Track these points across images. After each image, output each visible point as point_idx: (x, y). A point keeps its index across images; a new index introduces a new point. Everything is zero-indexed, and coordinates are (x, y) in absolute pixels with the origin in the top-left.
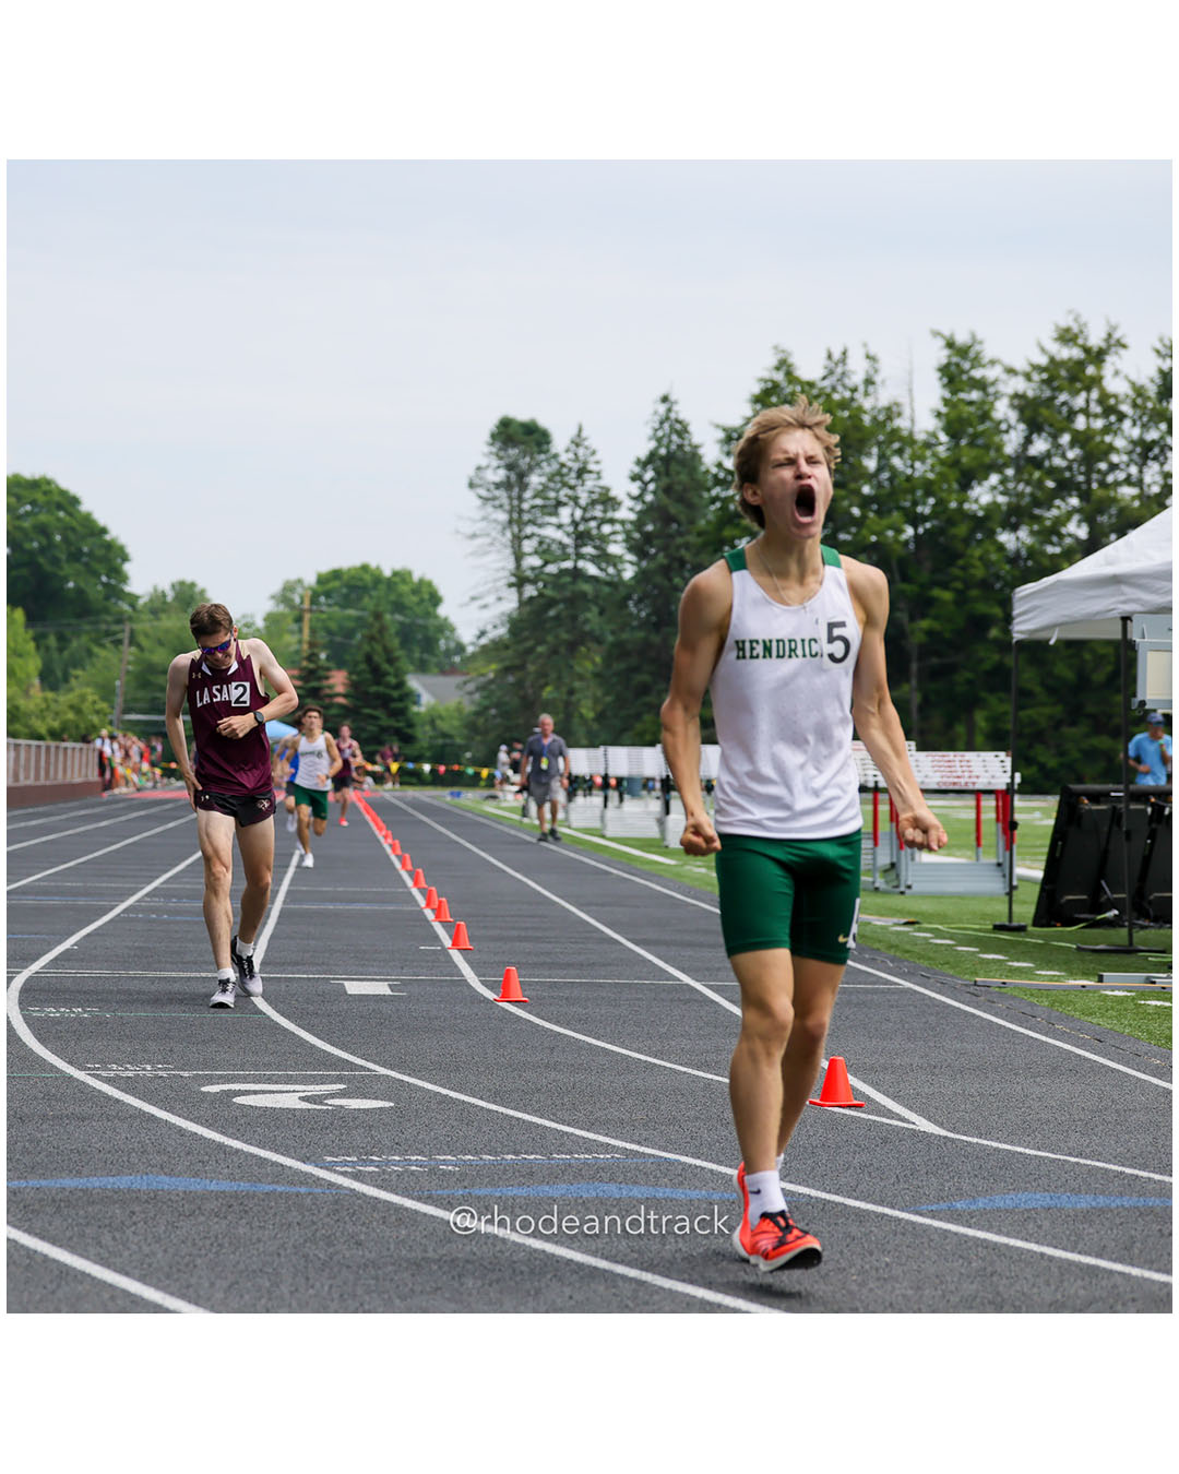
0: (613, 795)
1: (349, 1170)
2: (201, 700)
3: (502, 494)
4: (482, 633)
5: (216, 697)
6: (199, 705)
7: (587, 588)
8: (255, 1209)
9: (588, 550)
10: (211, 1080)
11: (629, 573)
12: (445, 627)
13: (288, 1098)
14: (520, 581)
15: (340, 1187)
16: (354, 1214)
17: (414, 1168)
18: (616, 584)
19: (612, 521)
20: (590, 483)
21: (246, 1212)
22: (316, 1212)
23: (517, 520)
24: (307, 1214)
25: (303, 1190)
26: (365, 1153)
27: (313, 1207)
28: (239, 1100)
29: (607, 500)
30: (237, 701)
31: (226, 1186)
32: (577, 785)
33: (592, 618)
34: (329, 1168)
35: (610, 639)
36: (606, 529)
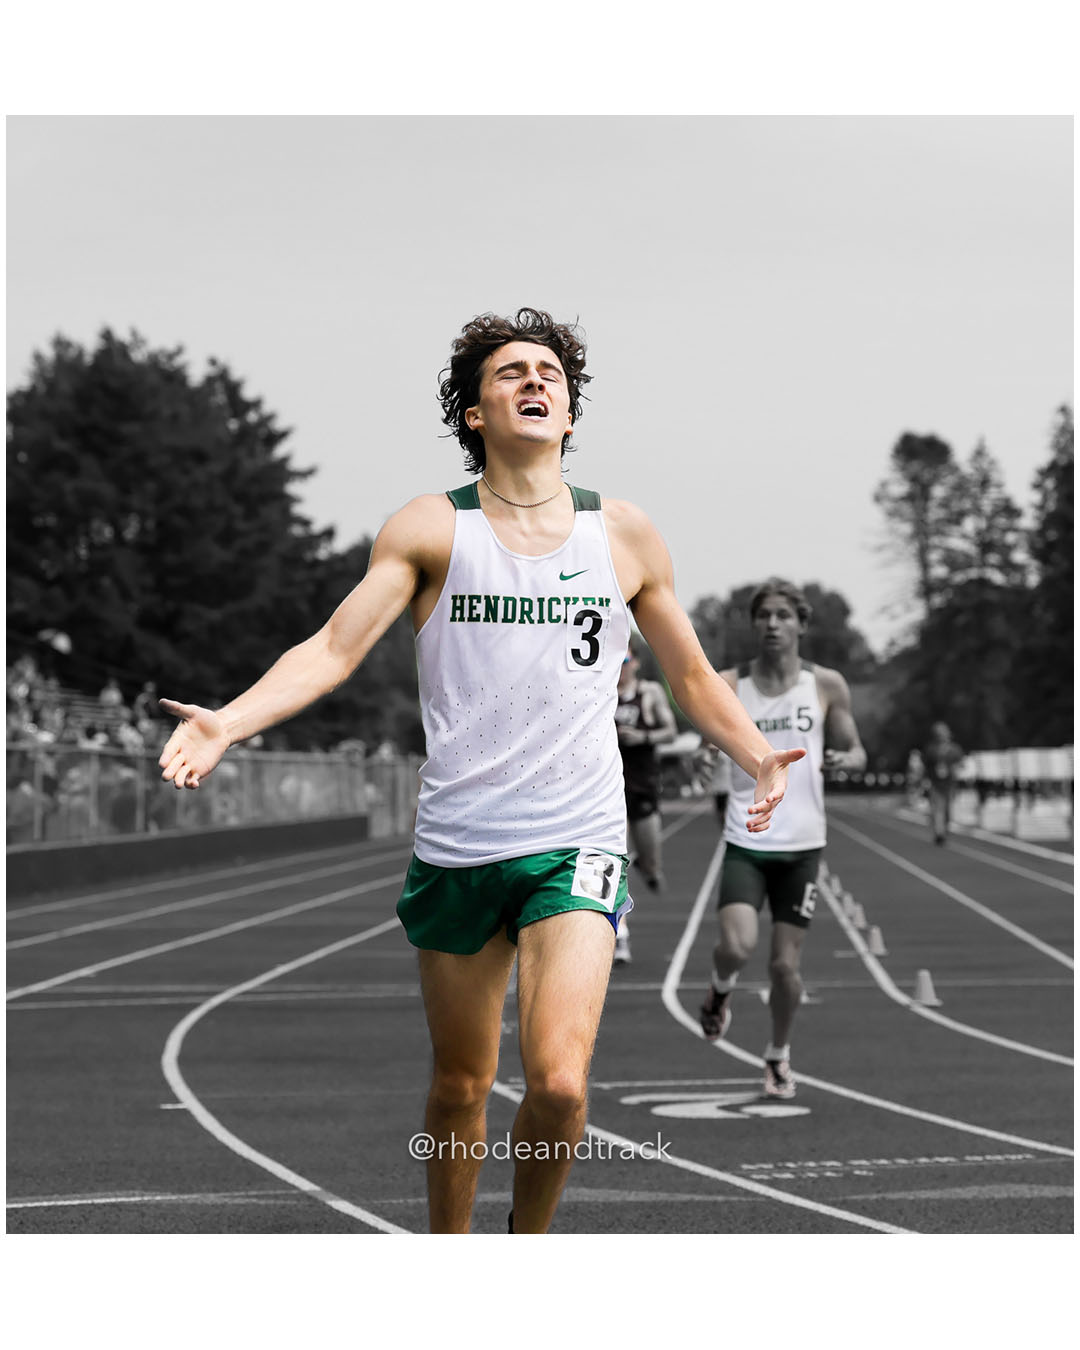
0: (1024, 798)
1: (765, 1177)
3: (907, 508)
4: (892, 643)
7: (992, 596)
8: (673, 1219)
9: (993, 558)
10: (630, 1092)
11: (1033, 580)
12: (856, 639)
13: (707, 1108)
14: (927, 589)
15: (755, 1195)
16: (770, 1221)
17: (829, 1174)
18: (1020, 591)
19: (1016, 530)
20: (993, 493)
21: (664, 1222)
22: (732, 1220)
23: (922, 533)
24: (723, 1222)
25: (720, 1198)
26: (779, 1160)
27: (731, 1215)
28: (659, 1111)
29: (1009, 510)
31: (645, 1196)
32: (985, 789)
33: (999, 626)
34: (746, 1176)
35: (1017, 644)
36: (1011, 538)
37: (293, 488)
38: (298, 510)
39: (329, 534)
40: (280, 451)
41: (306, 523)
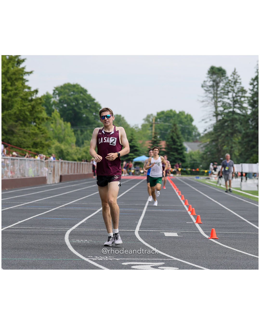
0: (244, 178)
2: (100, 141)
3: (211, 89)
4: (205, 130)
5: (105, 141)
6: (99, 143)
7: (236, 117)
9: (237, 105)
10: (125, 261)
11: (249, 112)
12: (194, 128)
13: (147, 267)
14: (217, 115)
18: (245, 116)
19: (244, 97)
20: (238, 85)
23: (216, 97)
28: (133, 267)
29: (243, 91)
30: (112, 143)
33: (238, 125)
35: (244, 132)
36: (243, 99)
37: (25, 77)
38: (26, 84)
39: (36, 91)
40: (22, 66)
41: (29, 88)
